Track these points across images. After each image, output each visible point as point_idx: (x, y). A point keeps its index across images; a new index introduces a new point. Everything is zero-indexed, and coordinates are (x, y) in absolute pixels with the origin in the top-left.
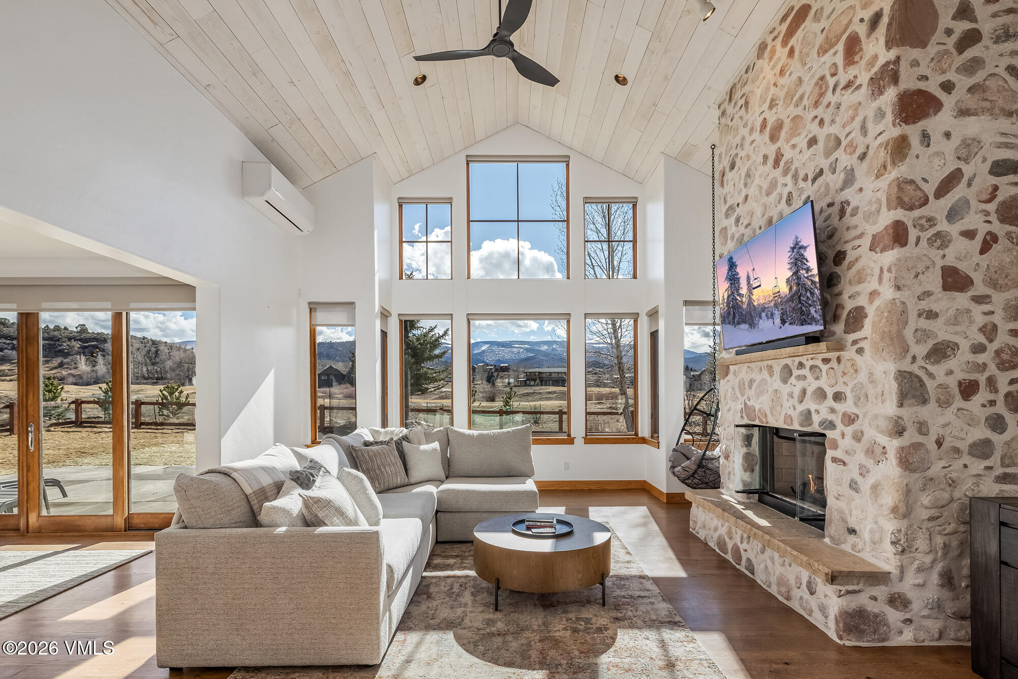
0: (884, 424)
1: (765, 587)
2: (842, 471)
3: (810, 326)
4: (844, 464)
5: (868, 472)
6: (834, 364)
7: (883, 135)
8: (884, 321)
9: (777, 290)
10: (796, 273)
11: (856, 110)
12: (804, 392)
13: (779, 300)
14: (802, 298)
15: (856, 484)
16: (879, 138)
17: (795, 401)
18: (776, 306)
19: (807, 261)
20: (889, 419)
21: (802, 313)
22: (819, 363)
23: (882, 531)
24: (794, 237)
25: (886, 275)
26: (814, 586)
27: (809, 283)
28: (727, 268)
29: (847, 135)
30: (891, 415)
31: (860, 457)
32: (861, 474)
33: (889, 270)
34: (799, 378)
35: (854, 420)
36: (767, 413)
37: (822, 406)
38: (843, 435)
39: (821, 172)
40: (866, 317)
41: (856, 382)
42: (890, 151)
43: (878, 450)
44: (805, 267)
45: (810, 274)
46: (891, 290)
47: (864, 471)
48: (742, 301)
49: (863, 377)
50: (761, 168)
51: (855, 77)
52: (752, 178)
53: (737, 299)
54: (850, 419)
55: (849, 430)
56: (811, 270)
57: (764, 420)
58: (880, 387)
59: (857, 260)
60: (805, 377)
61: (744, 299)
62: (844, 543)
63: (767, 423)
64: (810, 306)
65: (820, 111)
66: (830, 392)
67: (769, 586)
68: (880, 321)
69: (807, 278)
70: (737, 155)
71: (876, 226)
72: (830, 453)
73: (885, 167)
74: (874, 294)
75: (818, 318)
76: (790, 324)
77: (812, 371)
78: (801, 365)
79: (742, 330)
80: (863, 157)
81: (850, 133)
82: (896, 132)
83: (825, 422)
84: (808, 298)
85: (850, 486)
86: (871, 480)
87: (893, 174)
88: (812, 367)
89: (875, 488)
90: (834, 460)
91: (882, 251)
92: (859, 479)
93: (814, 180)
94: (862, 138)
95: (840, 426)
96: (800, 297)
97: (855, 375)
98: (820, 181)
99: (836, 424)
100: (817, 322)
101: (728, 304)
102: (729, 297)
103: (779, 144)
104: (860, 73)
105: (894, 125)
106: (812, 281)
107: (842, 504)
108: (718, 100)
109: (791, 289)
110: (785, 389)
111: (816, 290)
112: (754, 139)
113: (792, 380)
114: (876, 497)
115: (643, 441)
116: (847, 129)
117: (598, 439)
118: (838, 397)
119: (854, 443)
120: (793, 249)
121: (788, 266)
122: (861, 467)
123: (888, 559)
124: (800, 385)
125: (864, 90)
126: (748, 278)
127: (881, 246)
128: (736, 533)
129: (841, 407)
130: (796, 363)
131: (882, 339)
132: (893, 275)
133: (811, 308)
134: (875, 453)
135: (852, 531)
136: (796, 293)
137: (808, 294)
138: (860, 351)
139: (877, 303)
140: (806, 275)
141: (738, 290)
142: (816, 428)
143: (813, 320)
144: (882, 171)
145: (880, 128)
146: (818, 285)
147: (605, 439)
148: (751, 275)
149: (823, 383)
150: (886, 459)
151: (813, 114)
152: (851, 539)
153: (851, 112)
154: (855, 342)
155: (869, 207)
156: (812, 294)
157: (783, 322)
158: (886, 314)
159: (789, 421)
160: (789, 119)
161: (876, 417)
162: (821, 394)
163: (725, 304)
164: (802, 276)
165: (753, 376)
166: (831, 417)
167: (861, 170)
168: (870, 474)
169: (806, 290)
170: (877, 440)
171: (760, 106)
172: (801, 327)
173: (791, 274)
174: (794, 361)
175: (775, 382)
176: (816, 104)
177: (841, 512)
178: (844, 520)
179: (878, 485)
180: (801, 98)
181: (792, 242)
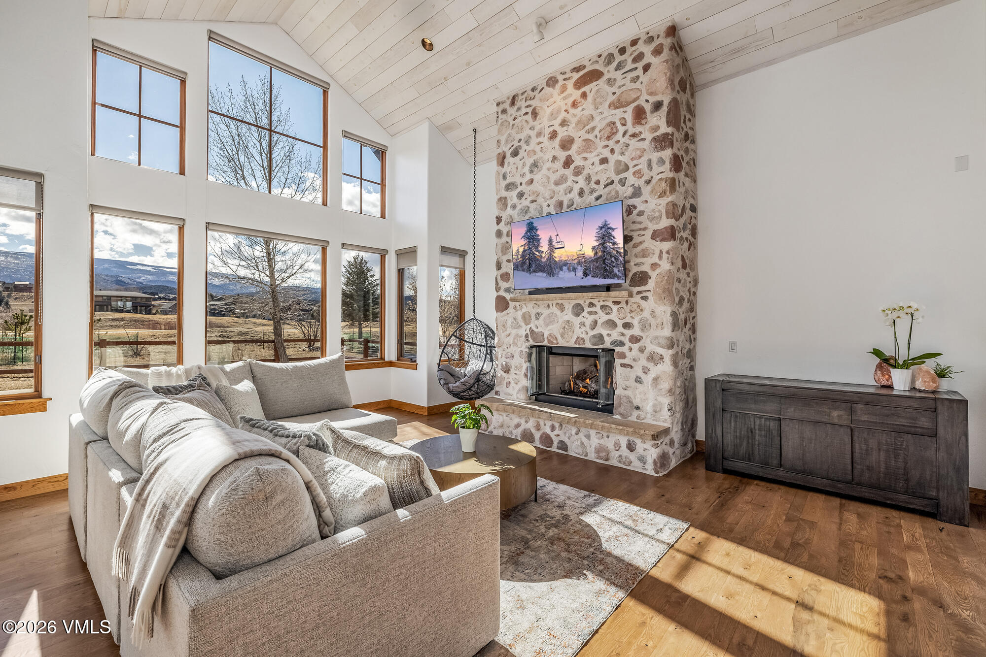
0: (664, 342)
1: (582, 457)
2: (630, 372)
3: (612, 280)
4: (632, 367)
5: (649, 370)
6: (623, 305)
7: (663, 174)
8: (664, 282)
9: (582, 252)
10: (603, 244)
11: (643, 152)
12: (596, 322)
13: (583, 260)
14: (606, 261)
15: (640, 378)
16: (660, 175)
17: (588, 328)
18: (579, 263)
19: (614, 238)
20: (668, 338)
21: (605, 270)
22: (610, 304)
23: (661, 404)
24: (604, 220)
25: (665, 256)
26: (634, 446)
27: (615, 252)
28: (526, 229)
29: (635, 166)
30: (668, 336)
31: (643, 362)
32: (644, 372)
33: (668, 253)
34: (590, 313)
35: (640, 340)
36: (557, 336)
37: (614, 331)
38: (631, 349)
39: (612, 182)
40: (650, 278)
41: (641, 316)
42: (669, 185)
43: (657, 358)
44: (612, 241)
45: (616, 246)
46: (669, 265)
47: (646, 371)
48: (541, 257)
49: (646, 314)
50: (549, 164)
51: (641, 133)
52: (540, 169)
53: (534, 254)
54: (635, 339)
55: (636, 347)
56: (617, 244)
57: (555, 342)
58: (659, 320)
59: (641, 243)
60: (596, 313)
61: (543, 255)
62: (630, 416)
63: (558, 343)
64: (614, 267)
65: (611, 143)
66: (620, 323)
67: (586, 455)
68: (662, 281)
69: (613, 249)
70: (520, 147)
71: (657, 226)
72: (618, 362)
73: (665, 193)
74: (654, 266)
75: (621, 275)
76: (593, 277)
77: (603, 309)
78: (591, 305)
79: (538, 276)
80: (648, 182)
81: (637, 165)
82: (671, 175)
83: (616, 342)
84: (612, 261)
85: (636, 381)
86: (652, 375)
87: (670, 198)
88: (602, 307)
89: (656, 380)
90: (623, 365)
91: (661, 241)
92: (643, 376)
93: (606, 186)
94: (648, 171)
95: (628, 344)
96: (605, 260)
97: (641, 313)
98: (610, 187)
99: (625, 342)
100: (619, 278)
101: (523, 256)
102: (524, 251)
103: (569, 153)
104: (645, 131)
105: (670, 170)
106: (617, 251)
107: (628, 393)
108: (499, 99)
109: (596, 254)
110: (576, 321)
111: (620, 258)
112: (541, 141)
113: (585, 314)
114: (656, 385)
115: (391, 364)
116: (635, 162)
117: (353, 365)
118: (627, 326)
119: (639, 353)
120: (601, 228)
121: (595, 238)
122: (644, 368)
123: (666, 420)
124: (592, 318)
125: (647, 142)
126: (550, 241)
127: (660, 238)
128: (545, 425)
129: (629, 333)
130: (587, 303)
131: (664, 292)
132: (670, 256)
133: (614, 268)
134: (654, 358)
135: (638, 408)
136: (601, 257)
137: (613, 259)
138: (645, 298)
139: (658, 271)
140: (612, 247)
141: (537, 248)
142: (607, 345)
143: (615, 276)
144: (663, 195)
145: (661, 169)
146: (622, 254)
147: (359, 365)
148: (554, 238)
149: (614, 316)
150: (663, 362)
151: (606, 143)
152: (635, 413)
153: (638, 152)
154: (639, 293)
155: (653, 213)
156: (617, 259)
157: (586, 275)
158: (666, 278)
159: (581, 342)
160: (580, 139)
161: (656, 338)
162: (612, 324)
163: (519, 256)
164: (608, 247)
165: (539, 310)
166: (621, 338)
167: (646, 190)
168: (651, 372)
169: (611, 256)
170: (655, 351)
171: (550, 120)
172: (604, 280)
173: (598, 244)
174: (585, 302)
175: (568, 315)
176: (609, 138)
177: (628, 397)
178: (631, 402)
179: (658, 378)
180: (593, 129)
181: (601, 223)
